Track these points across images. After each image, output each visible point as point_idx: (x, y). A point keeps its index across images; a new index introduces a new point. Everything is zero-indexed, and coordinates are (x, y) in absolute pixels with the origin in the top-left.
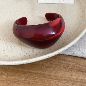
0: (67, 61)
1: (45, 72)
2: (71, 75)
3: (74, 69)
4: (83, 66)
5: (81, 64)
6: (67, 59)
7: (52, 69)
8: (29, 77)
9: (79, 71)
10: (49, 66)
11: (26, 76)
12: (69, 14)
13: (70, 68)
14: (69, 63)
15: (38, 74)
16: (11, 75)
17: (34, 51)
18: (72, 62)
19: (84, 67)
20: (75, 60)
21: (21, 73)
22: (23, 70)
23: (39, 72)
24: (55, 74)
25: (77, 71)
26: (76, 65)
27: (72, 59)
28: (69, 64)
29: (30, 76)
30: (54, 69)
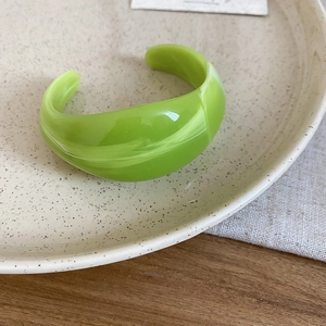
0: (220, 261)
1: (135, 300)
2: (230, 315)
3: (243, 294)
4: (278, 283)
5: (269, 274)
6: (223, 252)
7: (162, 288)
8: (78, 316)
9: (260, 301)
10: (155, 275)
12: (246, 71)
13: (228, 289)
14: (227, 267)
15: (112, 304)
16: (11, 305)
17: (99, 218)
18: (237, 265)
19: (280, 288)
20: (252, 259)
22: (55, 286)
23: (115, 298)
24: (174, 310)
25: (254, 300)
26: (253, 279)
27: (240, 255)
28: (226, 272)
29: (80, 309)
30: (170, 289)
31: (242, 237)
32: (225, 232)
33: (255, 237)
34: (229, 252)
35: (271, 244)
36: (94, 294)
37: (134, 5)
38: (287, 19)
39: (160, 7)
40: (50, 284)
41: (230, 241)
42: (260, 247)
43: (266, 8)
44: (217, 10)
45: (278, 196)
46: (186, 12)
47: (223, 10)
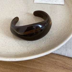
0: (55, 59)
1: (36, 68)
3: (60, 66)
4: (68, 64)
5: (66, 62)
7: (42, 65)
9: (64, 68)
10: (40, 62)
11: (20, 70)
12: (60, 17)
13: (57, 65)
14: (57, 61)
15: (31, 68)
16: (8, 68)
17: (28, 49)
18: (59, 60)
19: (69, 65)
20: (62, 59)
21: (16, 67)
23: (31, 67)
24: (45, 70)
25: (63, 68)
26: (62, 63)
27: (59, 58)
28: (56, 62)
29: (23, 69)
30: (44, 65)
31: (60, 54)
32: (56, 53)
33: (63, 54)
34: (57, 57)
35: (66, 55)
36: (27, 66)
38: (69, 5)
39: (40, 3)
40: (16, 64)
42: (64, 56)
43: (64, 3)
44: (53, 3)
45: (68, 44)
46: (46, 4)
47: (54, 4)
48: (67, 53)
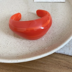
0: (58, 59)
1: (39, 68)
3: (64, 66)
5: (70, 62)
6: (59, 57)
7: (45, 66)
9: (68, 68)
10: (43, 62)
12: (61, 15)
13: (60, 65)
14: (60, 60)
15: (34, 69)
16: (10, 70)
17: (30, 49)
18: (62, 60)
20: (65, 58)
21: (19, 68)
24: (48, 70)
25: (67, 68)
26: (66, 63)
27: (63, 57)
28: (60, 61)
29: (26, 71)
30: (47, 66)
31: (63, 53)
32: (59, 52)
33: (66, 53)
34: (60, 57)
35: (70, 54)
36: (29, 67)
37: (35, 1)
38: (70, 3)
39: (40, 1)
41: (60, 54)
42: (67, 55)
43: (65, 0)
44: (53, 1)
45: (71, 43)
46: (46, 2)
47: (55, 1)
48: (70, 52)
